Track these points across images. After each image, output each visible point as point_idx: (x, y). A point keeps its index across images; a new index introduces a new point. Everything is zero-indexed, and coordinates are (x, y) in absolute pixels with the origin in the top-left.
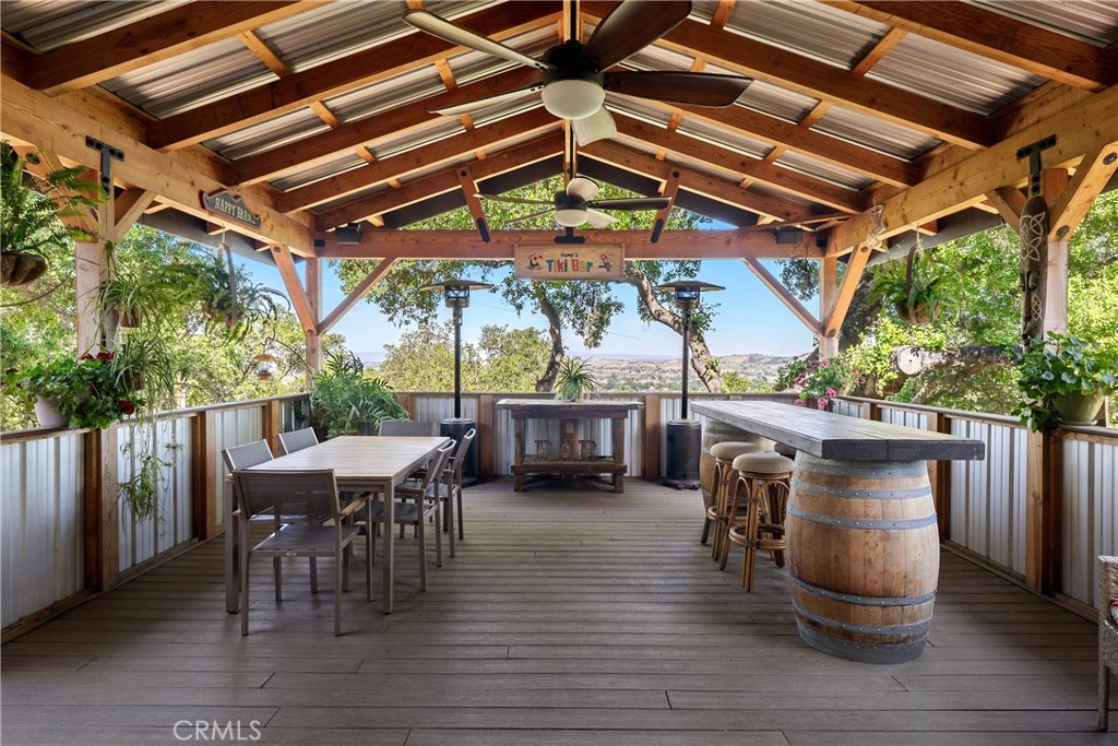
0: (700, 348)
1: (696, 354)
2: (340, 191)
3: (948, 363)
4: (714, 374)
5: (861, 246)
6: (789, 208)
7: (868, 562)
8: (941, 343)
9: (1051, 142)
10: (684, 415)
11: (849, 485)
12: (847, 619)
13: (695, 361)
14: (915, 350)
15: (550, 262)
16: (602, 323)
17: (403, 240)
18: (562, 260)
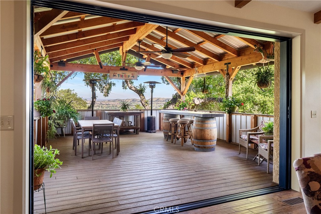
0: (143, 97)
1: (142, 99)
2: (67, 53)
3: (205, 102)
4: (147, 105)
5: (192, 76)
6: (175, 65)
7: (208, 134)
8: (203, 97)
9: (230, 63)
10: (151, 114)
11: (205, 122)
12: (205, 145)
13: (142, 101)
14: (198, 99)
15: (119, 75)
16: (109, 89)
17: (77, 67)
18: (122, 74)
